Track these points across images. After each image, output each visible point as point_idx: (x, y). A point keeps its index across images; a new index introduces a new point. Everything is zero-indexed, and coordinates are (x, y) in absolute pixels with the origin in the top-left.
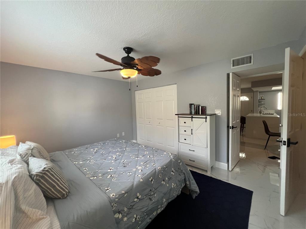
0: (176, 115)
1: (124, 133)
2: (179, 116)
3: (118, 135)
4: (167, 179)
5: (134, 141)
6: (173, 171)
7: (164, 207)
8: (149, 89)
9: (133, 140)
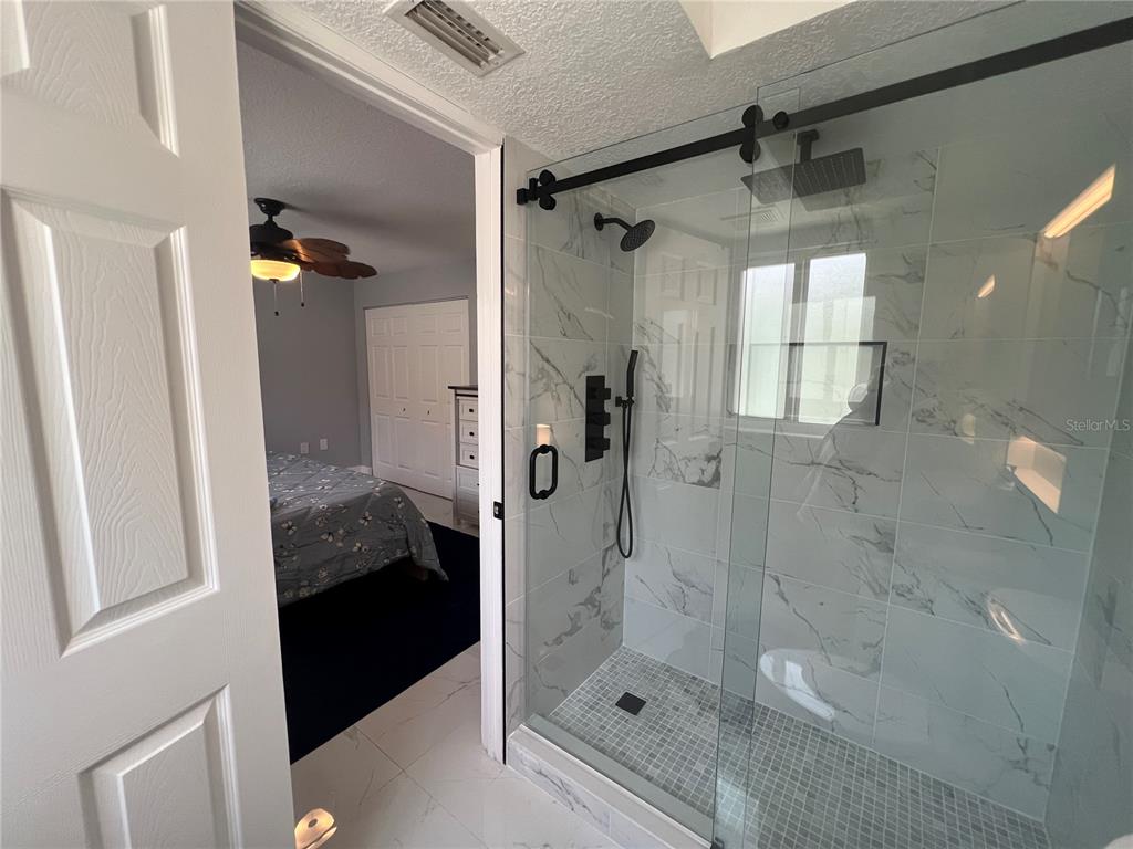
0: (450, 387)
1: (325, 440)
2: (459, 392)
3: (304, 447)
4: (341, 531)
5: (364, 469)
6: (365, 519)
7: (322, 588)
8: (399, 307)
9: (361, 464)
